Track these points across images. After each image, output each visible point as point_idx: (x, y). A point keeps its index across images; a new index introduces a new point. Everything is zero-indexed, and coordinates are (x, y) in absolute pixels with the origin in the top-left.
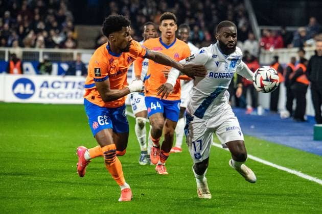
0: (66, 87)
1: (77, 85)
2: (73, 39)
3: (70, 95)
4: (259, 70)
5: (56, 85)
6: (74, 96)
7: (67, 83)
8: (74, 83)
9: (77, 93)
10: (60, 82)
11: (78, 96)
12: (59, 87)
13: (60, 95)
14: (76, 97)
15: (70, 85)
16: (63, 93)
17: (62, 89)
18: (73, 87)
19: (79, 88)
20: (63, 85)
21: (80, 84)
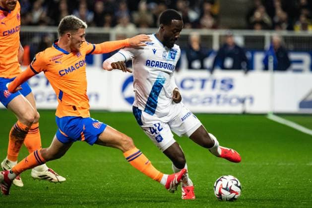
0: (203, 87)
1: (219, 85)
2: (213, 15)
3: (207, 100)
4: (222, 178)
5: (188, 84)
6: (215, 101)
7: (203, 81)
8: (214, 82)
9: (219, 97)
10: (193, 80)
11: (221, 100)
12: (191, 88)
13: (194, 100)
14: (218, 103)
15: (209, 84)
16: (197, 97)
17: (197, 91)
18: (214, 86)
19: (222, 89)
20: (198, 84)
21: (223, 82)
